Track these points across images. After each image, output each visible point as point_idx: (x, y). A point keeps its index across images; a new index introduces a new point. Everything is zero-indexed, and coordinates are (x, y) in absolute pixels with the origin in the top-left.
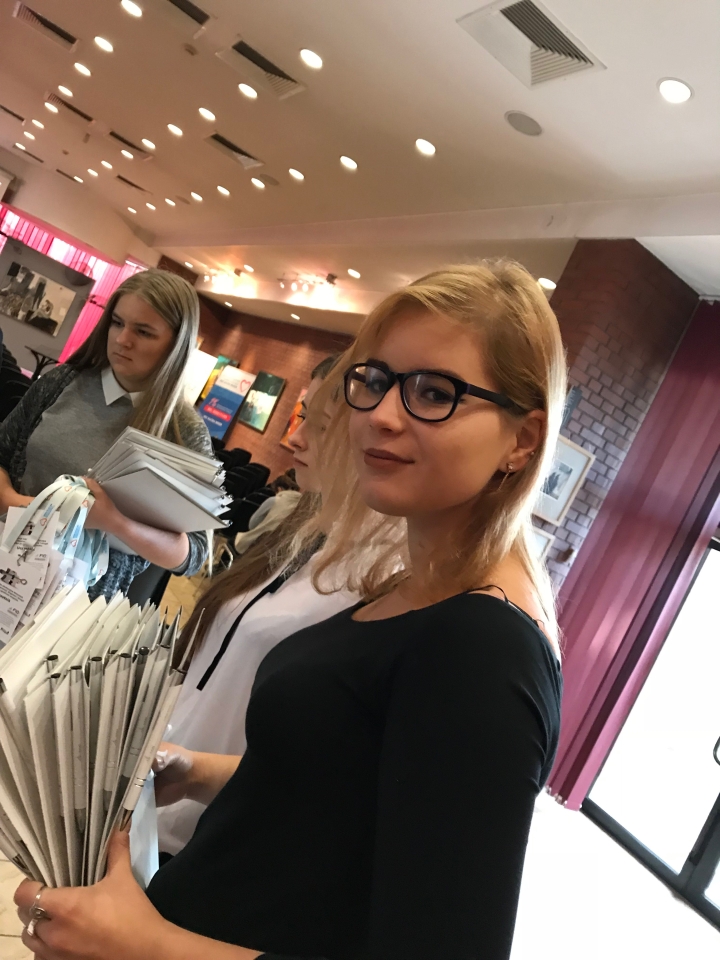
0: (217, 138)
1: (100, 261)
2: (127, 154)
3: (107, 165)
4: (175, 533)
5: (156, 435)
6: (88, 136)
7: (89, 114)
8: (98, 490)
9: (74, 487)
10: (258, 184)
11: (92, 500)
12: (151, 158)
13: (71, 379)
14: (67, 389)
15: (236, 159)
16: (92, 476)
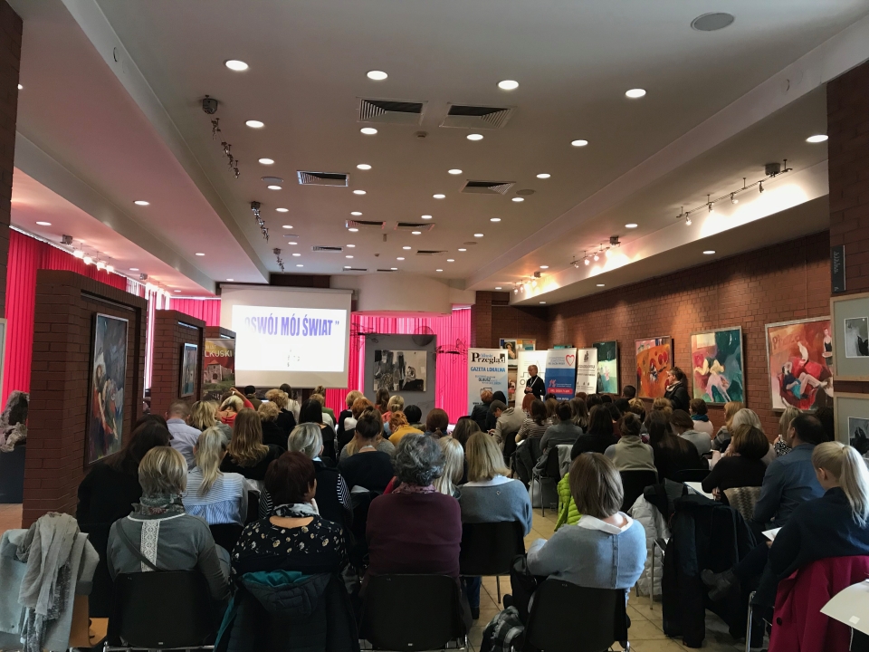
0: (471, 184)
2: (416, 233)
3: (407, 248)
6: (385, 235)
7: (379, 221)
10: (518, 200)
12: (432, 226)
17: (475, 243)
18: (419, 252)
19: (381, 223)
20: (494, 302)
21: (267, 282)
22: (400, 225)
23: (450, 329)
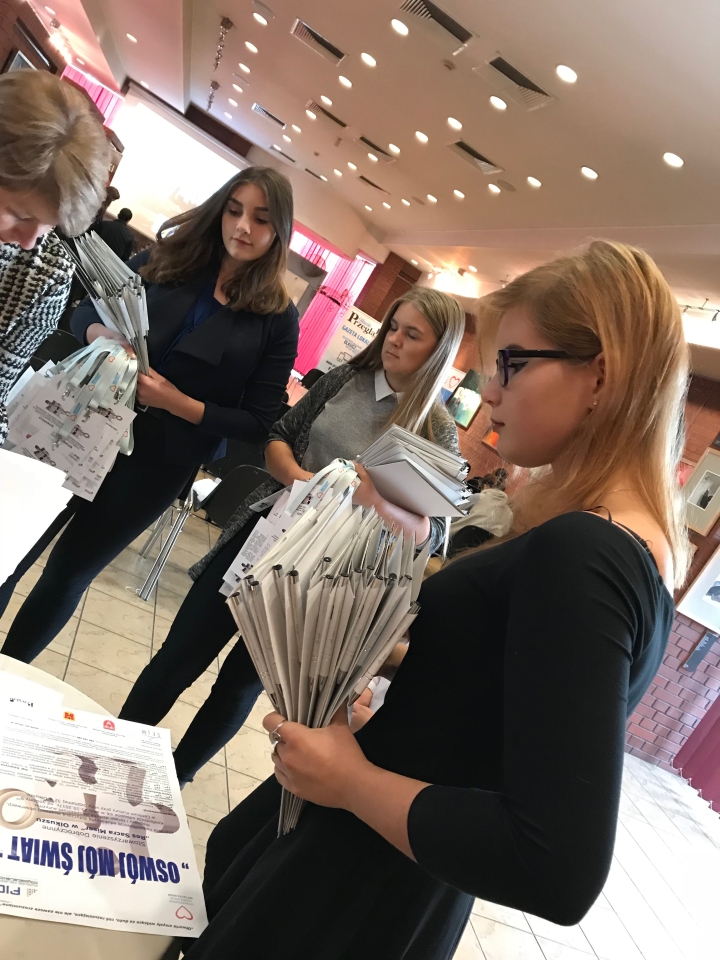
0: (461, 145)
1: (332, 254)
2: (373, 158)
3: (352, 166)
4: (420, 516)
5: (412, 430)
6: (340, 139)
7: (344, 121)
8: (364, 473)
9: (346, 469)
10: (494, 189)
11: (359, 482)
12: (395, 161)
13: (351, 377)
14: (347, 385)
15: (475, 165)
16: (359, 461)
17: (423, 203)
18: (362, 177)
19: (344, 125)
20: (402, 273)
21: (183, 111)
22: (363, 139)
23: (343, 274)
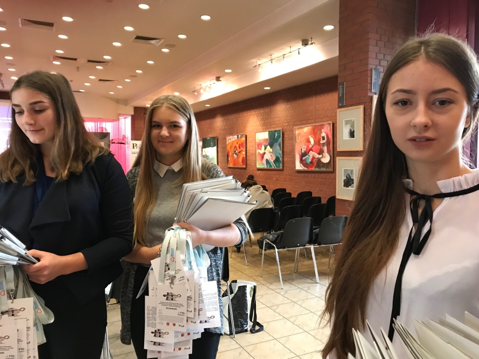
0: (138, 38)
1: (107, 123)
2: (99, 68)
3: (92, 77)
6: (78, 68)
7: (75, 58)
10: (165, 50)
12: (111, 63)
17: (136, 76)
18: (100, 80)
22: (89, 61)
23: (118, 129)
